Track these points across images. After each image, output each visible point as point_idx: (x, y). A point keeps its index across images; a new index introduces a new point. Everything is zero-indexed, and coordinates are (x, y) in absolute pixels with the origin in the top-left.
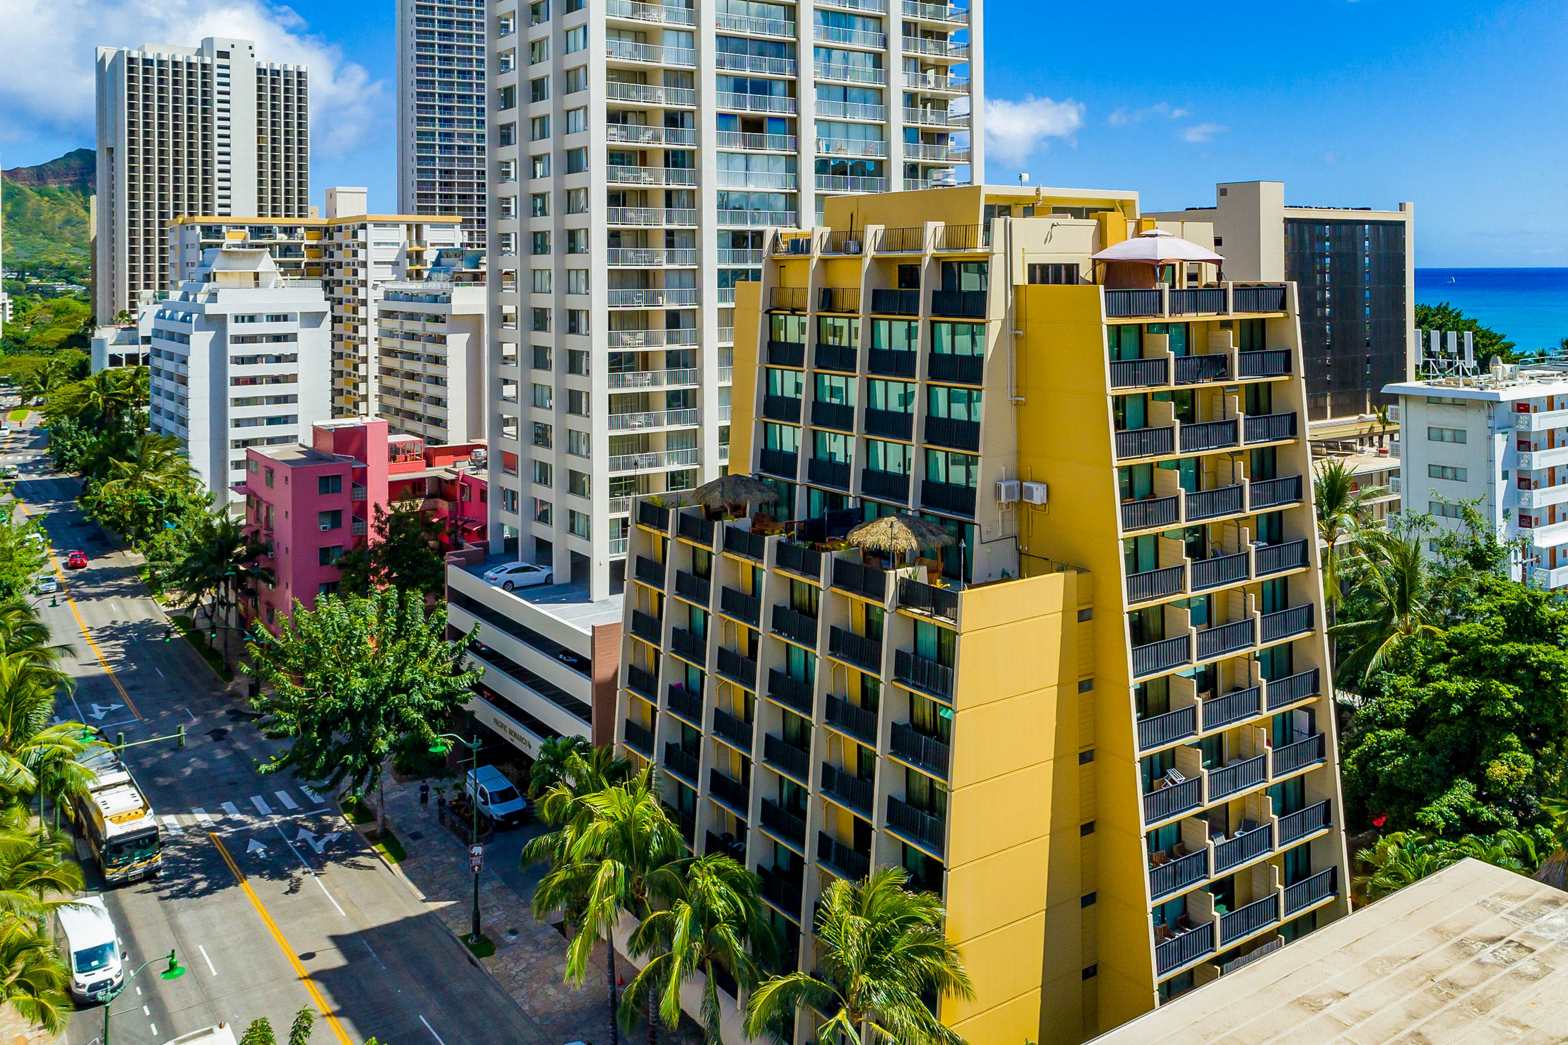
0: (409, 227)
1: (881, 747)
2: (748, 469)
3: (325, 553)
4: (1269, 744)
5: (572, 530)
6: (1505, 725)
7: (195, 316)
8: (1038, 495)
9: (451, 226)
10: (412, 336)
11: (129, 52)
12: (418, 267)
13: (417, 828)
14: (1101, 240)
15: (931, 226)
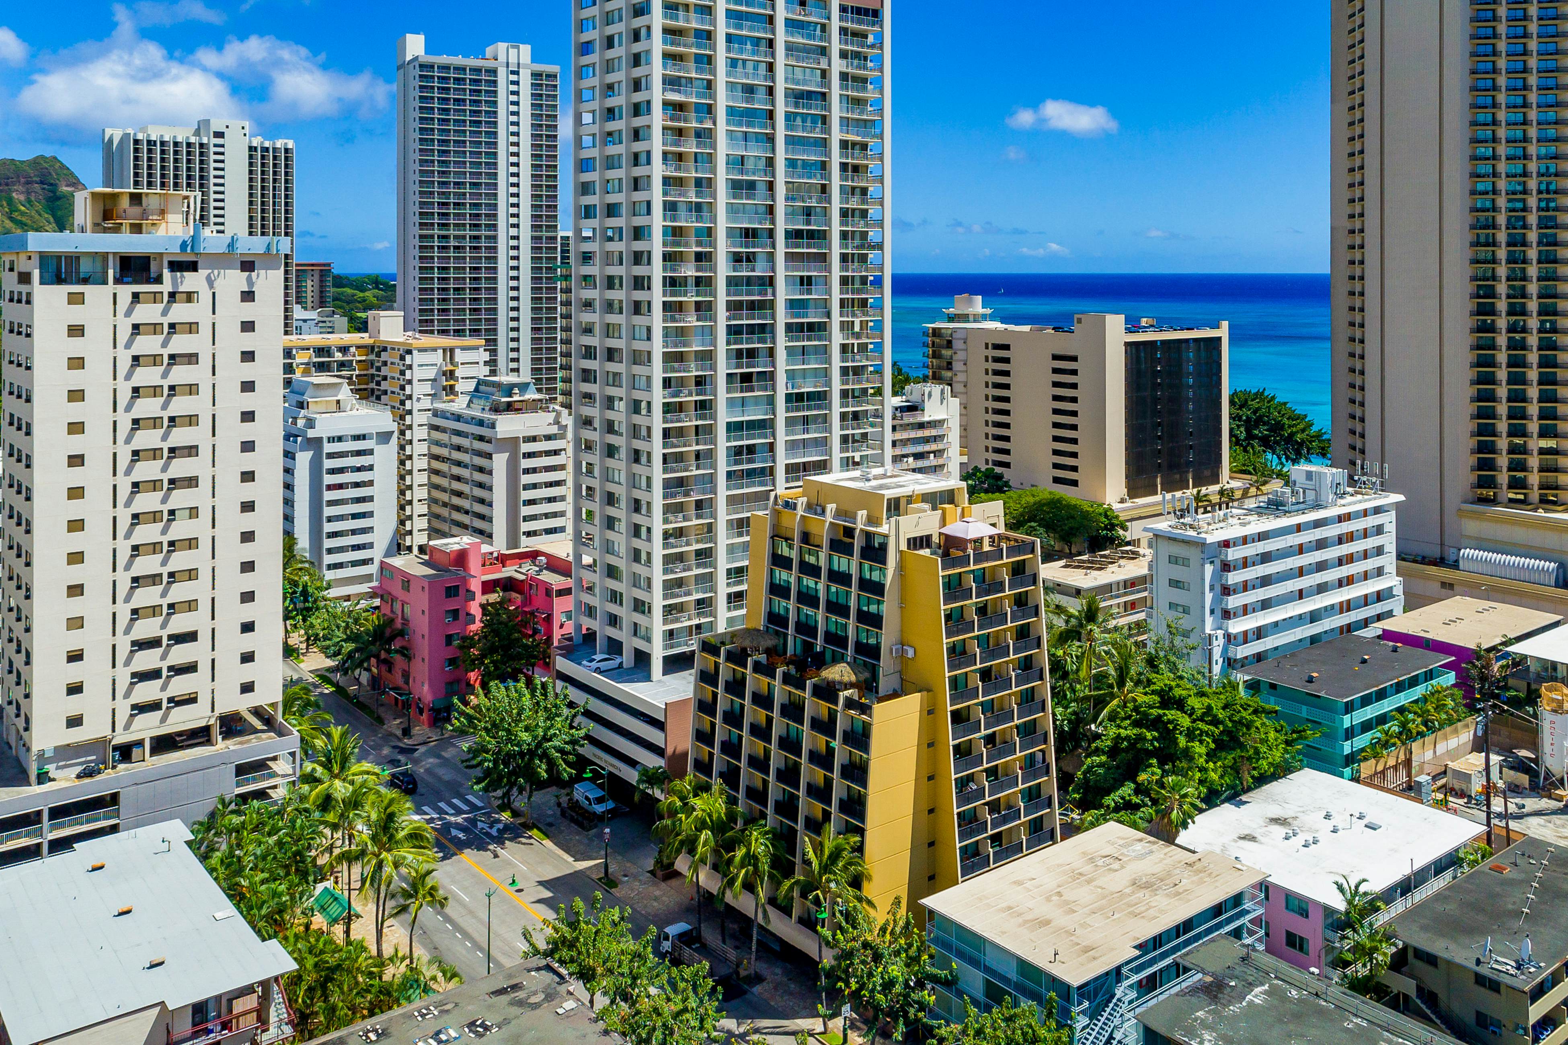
0: (444, 350)
1: (836, 775)
2: (760, 623)
3: (449, 639)
4: (1021, 768)
5: (635, 634)
6: (1150, 754)
7: (299, 439)
8: (911, 653)
9: (476, 348)
10: (459, 448)
11: (135, 134)
12: (452, 382)
13: (549, 820)
14: (943, 522)
15: (860, 513)
